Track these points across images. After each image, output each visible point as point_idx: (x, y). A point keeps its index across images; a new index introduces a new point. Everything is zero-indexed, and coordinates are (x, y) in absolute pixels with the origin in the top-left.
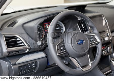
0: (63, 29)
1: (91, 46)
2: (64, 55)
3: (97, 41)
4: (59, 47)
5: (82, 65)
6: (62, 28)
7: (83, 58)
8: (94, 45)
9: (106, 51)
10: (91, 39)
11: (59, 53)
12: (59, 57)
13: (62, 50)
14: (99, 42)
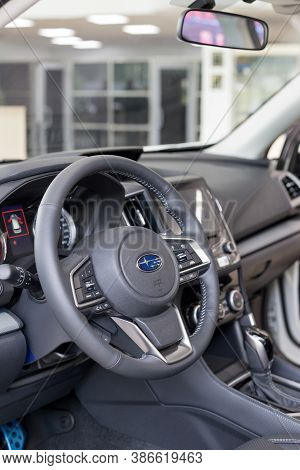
0: (68, 234)
1: (181, 279)
2: (97, 308)
3: (201, 263)
4: (77, 279)
5: (159, 344)
6: (66, 228)
7: (160, 320)
8: (191, 276)
9: (224, 305)
10: (181, 256)
11: (82, 299)
12: (84, 313)
13: (88, 291)
14: (207, 266)
